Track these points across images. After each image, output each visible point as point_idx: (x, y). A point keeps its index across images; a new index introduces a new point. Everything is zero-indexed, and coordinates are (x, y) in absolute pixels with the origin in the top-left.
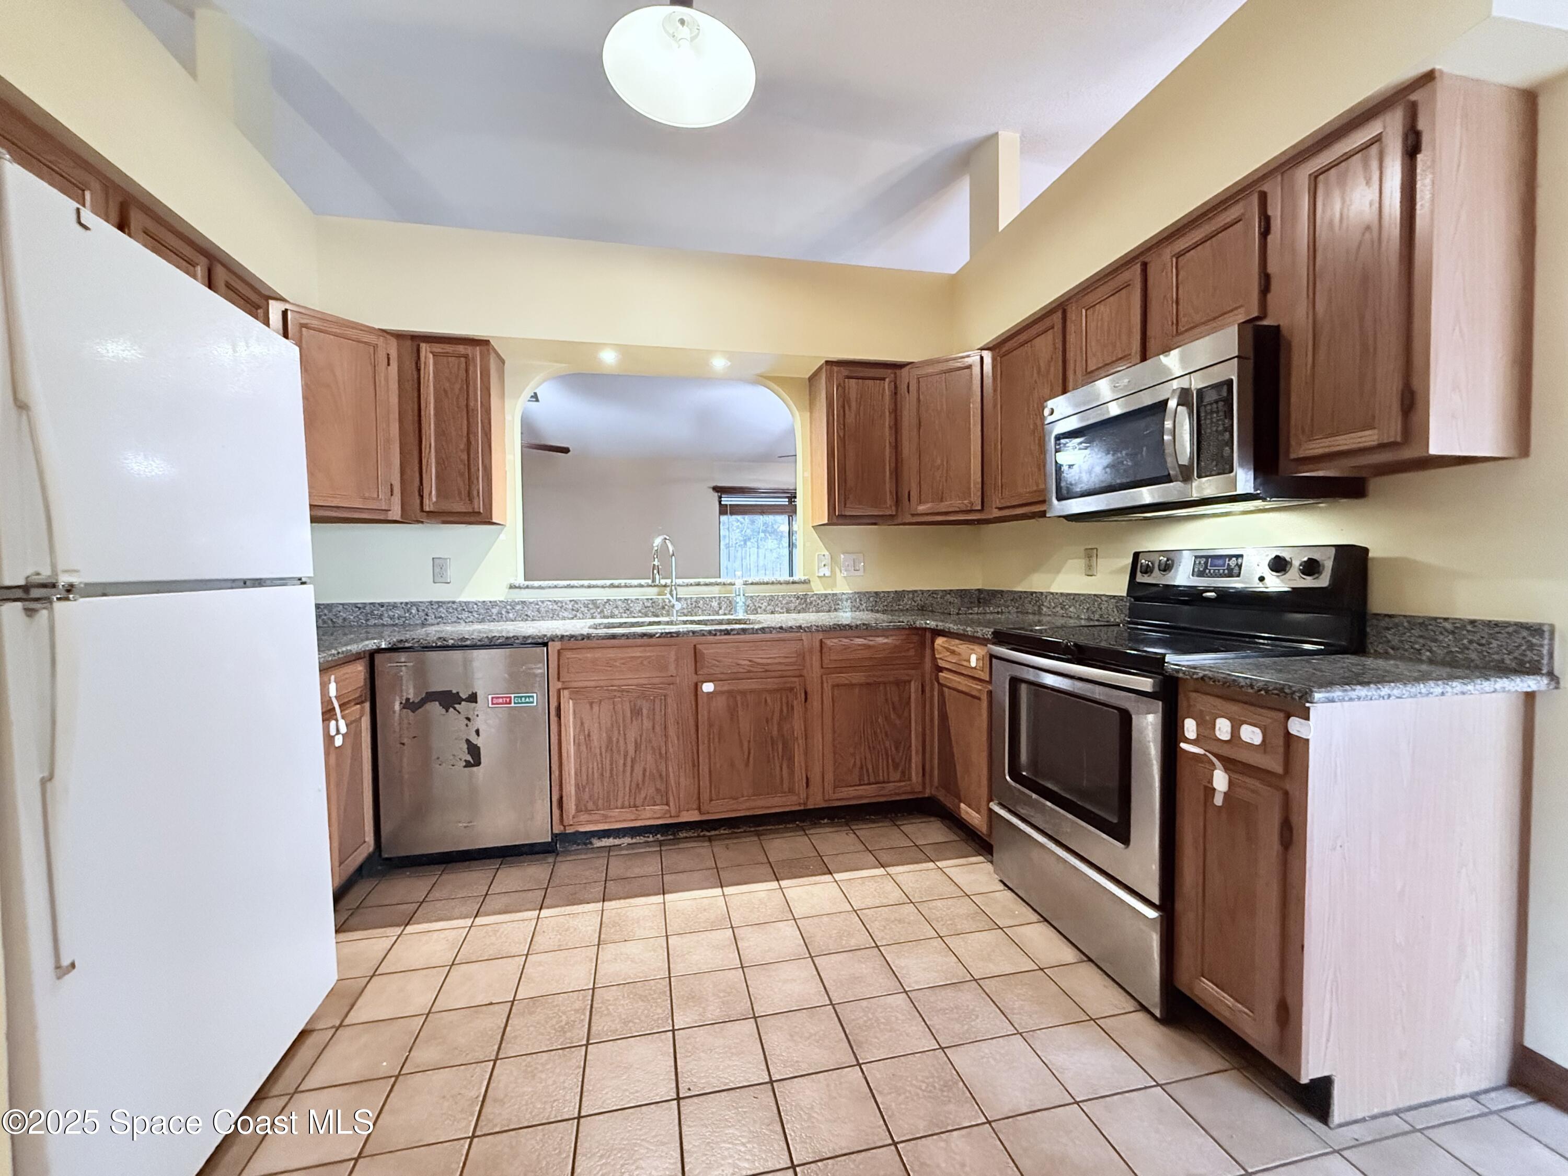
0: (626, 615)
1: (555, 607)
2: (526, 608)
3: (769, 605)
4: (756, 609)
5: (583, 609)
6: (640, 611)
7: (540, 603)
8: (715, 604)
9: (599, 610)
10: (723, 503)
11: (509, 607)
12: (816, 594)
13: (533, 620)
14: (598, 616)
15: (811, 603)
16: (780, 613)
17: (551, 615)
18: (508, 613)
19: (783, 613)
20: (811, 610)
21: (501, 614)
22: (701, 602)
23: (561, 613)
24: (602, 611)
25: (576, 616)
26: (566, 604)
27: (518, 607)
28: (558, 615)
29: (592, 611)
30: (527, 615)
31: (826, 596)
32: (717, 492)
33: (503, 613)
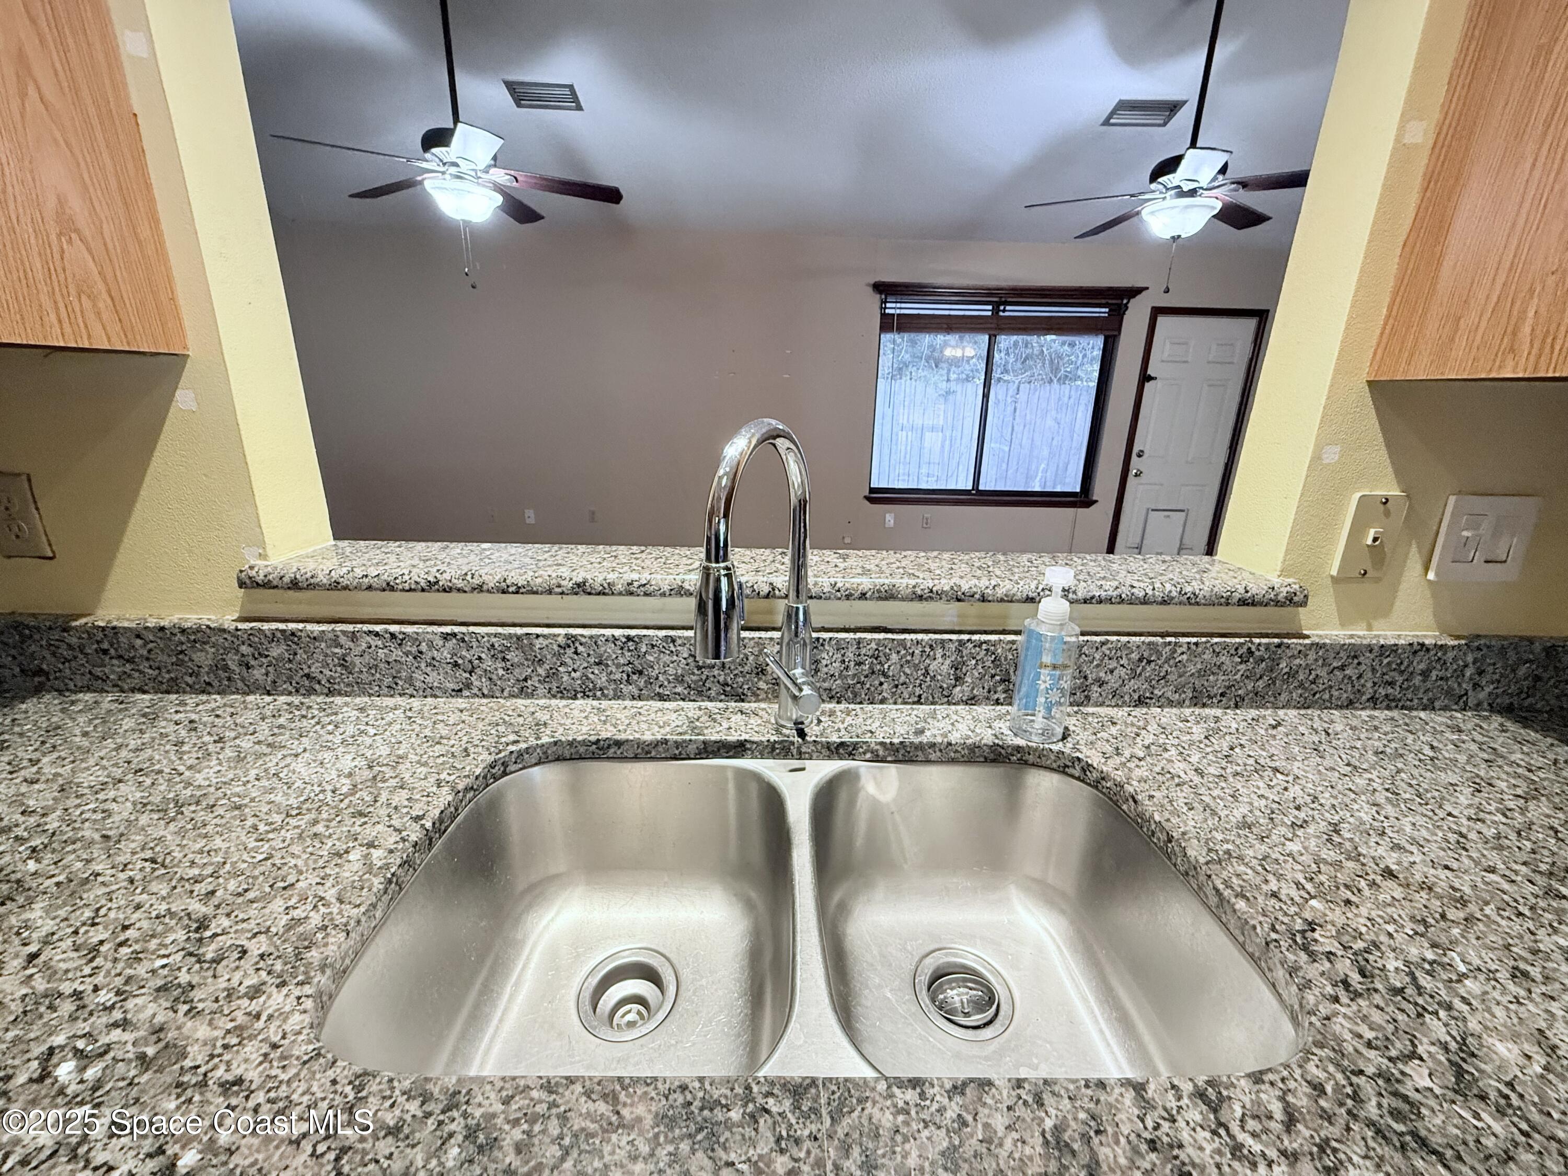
0: (632, 689)
1: (397, 654)
2: (301, 655)
3: (1134, 675)
4: (1085, 689)
5: (488, 663)
6: (680, 679)
7: (343, 640)
8: (941, 666)
9: (541, 671)
10: (887, 311)
11: (244, 649)
12: (1318, 646)
13: (330, 693)
14: (541, 691)
15: (1292, 674)
16: (1171, 703)
17: (388, 681)
18: (248, 667)
19: (1180, 704)
20: (1284, 697)
21: (226, 668)
22: (894, 657)
23: (418, 675)
24: (552, 674)
25: (468, 686)
26: (431, 645)
27: (276, 651)
28: (410, 680)
29: (519, 673)
30: (307, 676)
31: (1354, 653)
32: (880, 293)
33: (233, 666)
